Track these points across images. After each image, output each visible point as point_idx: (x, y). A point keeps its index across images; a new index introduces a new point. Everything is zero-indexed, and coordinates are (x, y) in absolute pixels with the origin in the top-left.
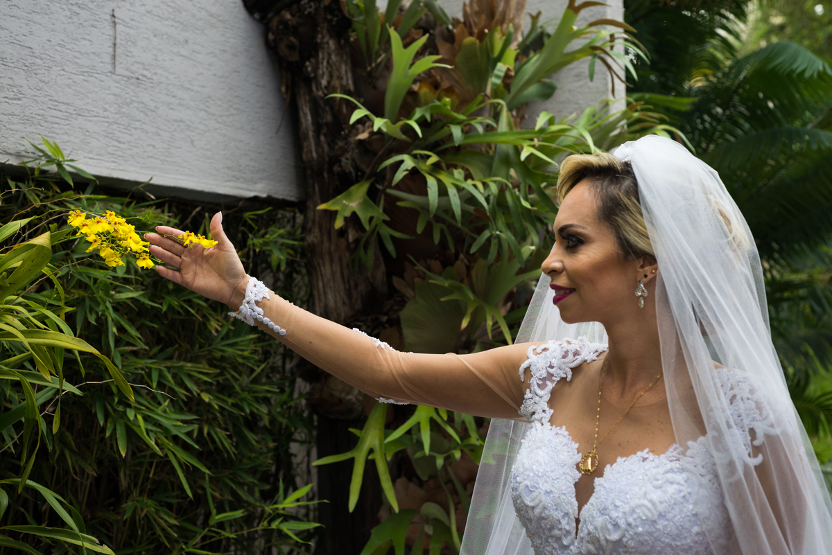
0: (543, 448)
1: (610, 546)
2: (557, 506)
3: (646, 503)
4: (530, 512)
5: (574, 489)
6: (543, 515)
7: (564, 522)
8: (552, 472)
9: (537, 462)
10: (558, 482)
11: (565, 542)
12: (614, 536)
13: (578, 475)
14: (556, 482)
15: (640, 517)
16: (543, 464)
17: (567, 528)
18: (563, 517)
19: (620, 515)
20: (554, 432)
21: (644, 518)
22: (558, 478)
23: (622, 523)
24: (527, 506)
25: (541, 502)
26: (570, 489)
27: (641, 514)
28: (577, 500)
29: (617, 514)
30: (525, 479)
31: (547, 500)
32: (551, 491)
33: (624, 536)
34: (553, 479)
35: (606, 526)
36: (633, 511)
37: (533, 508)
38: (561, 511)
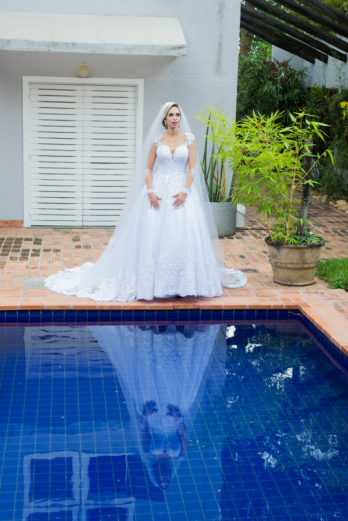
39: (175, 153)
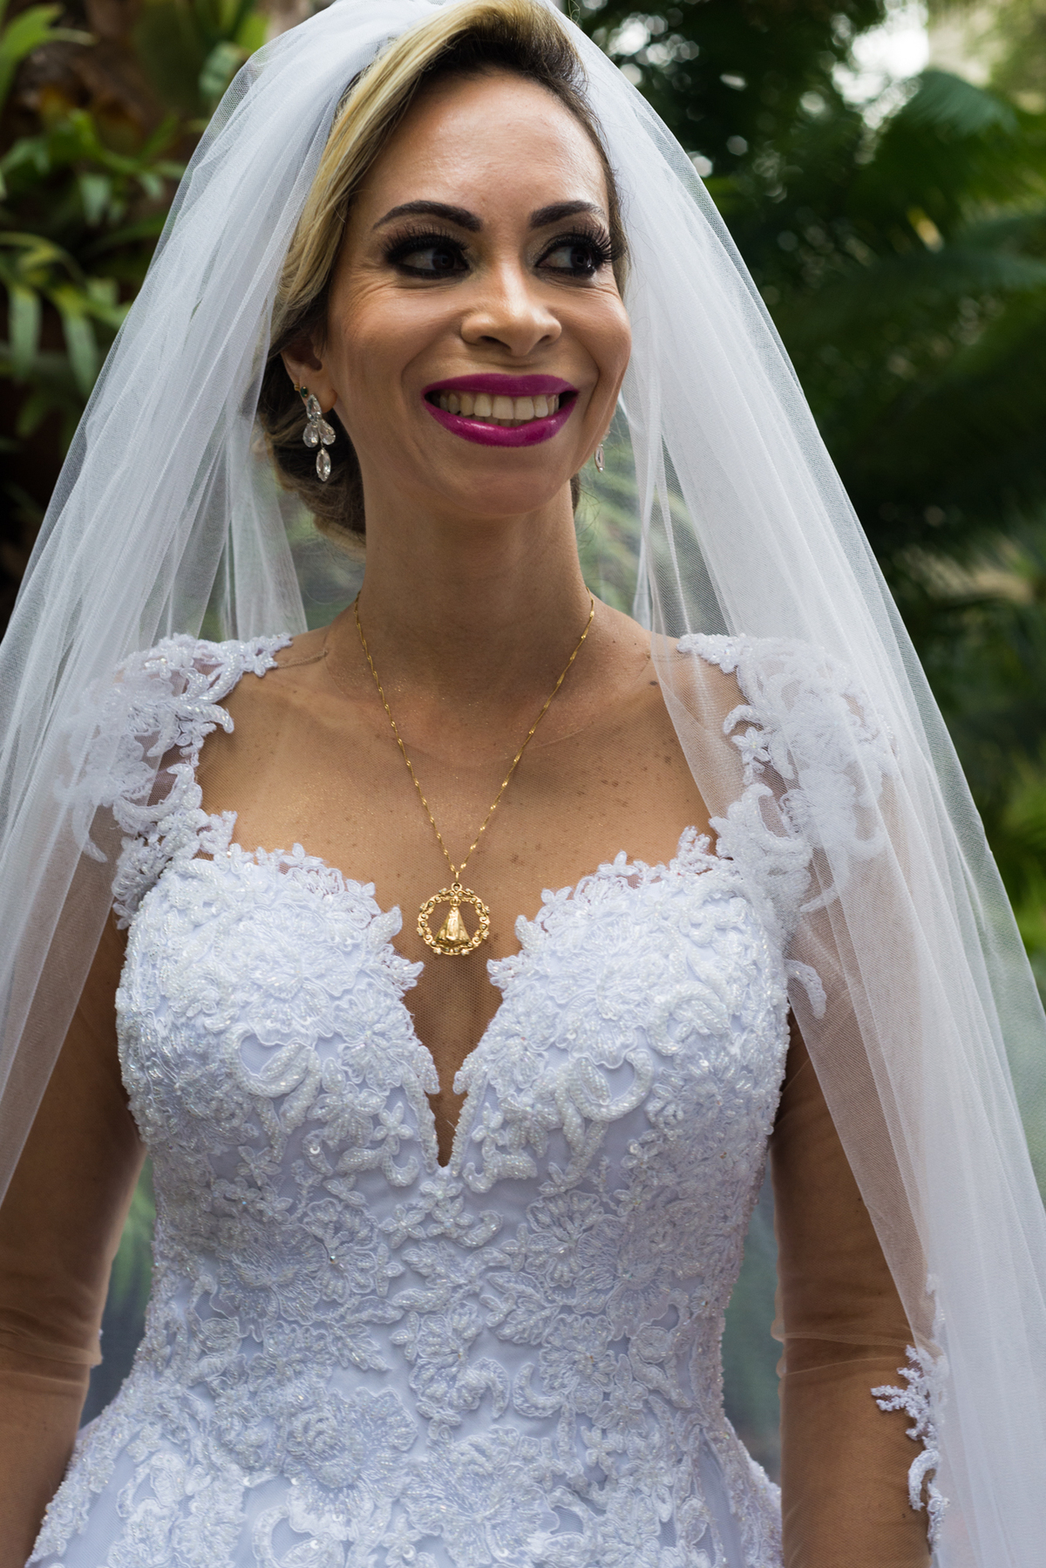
0: (258, 916)
1: (597, 1135)
2: (363, 1077)
3: (697, 988)
4: (268, 1114)
5: (408, 1014)
6: (318, 1112)
7: (392, 1119)
8: (321, 976)
9: (261, 957)
10: (351, 1003)
11: (400, 1176)
12: (620, 1104)
13: (411, 971)
14: (344, 1004)
15: (694, 1031)
16: (283, 961)
17: (406, 1131)
18: (389, 1105)
19: (631, 1037)
20: (273, 865)
21: (705, 1031)
22: (347, 992)
23: (642, 1058)
24: (253, 1097)
25: (307, 1072)
26: (393, 1017)
27: (698, 1023)
28: (425, 1043)
29: (620, 1040)
30: (234, 1019)
31: (326, 1065)
32: (337, 1035)
33: (651, 1094)
34: (333, 998)
35: (587, 1082)
36: (671, 1018)
37: (279, 1100)
38: (381, 1086)
39: (500, 1022)
